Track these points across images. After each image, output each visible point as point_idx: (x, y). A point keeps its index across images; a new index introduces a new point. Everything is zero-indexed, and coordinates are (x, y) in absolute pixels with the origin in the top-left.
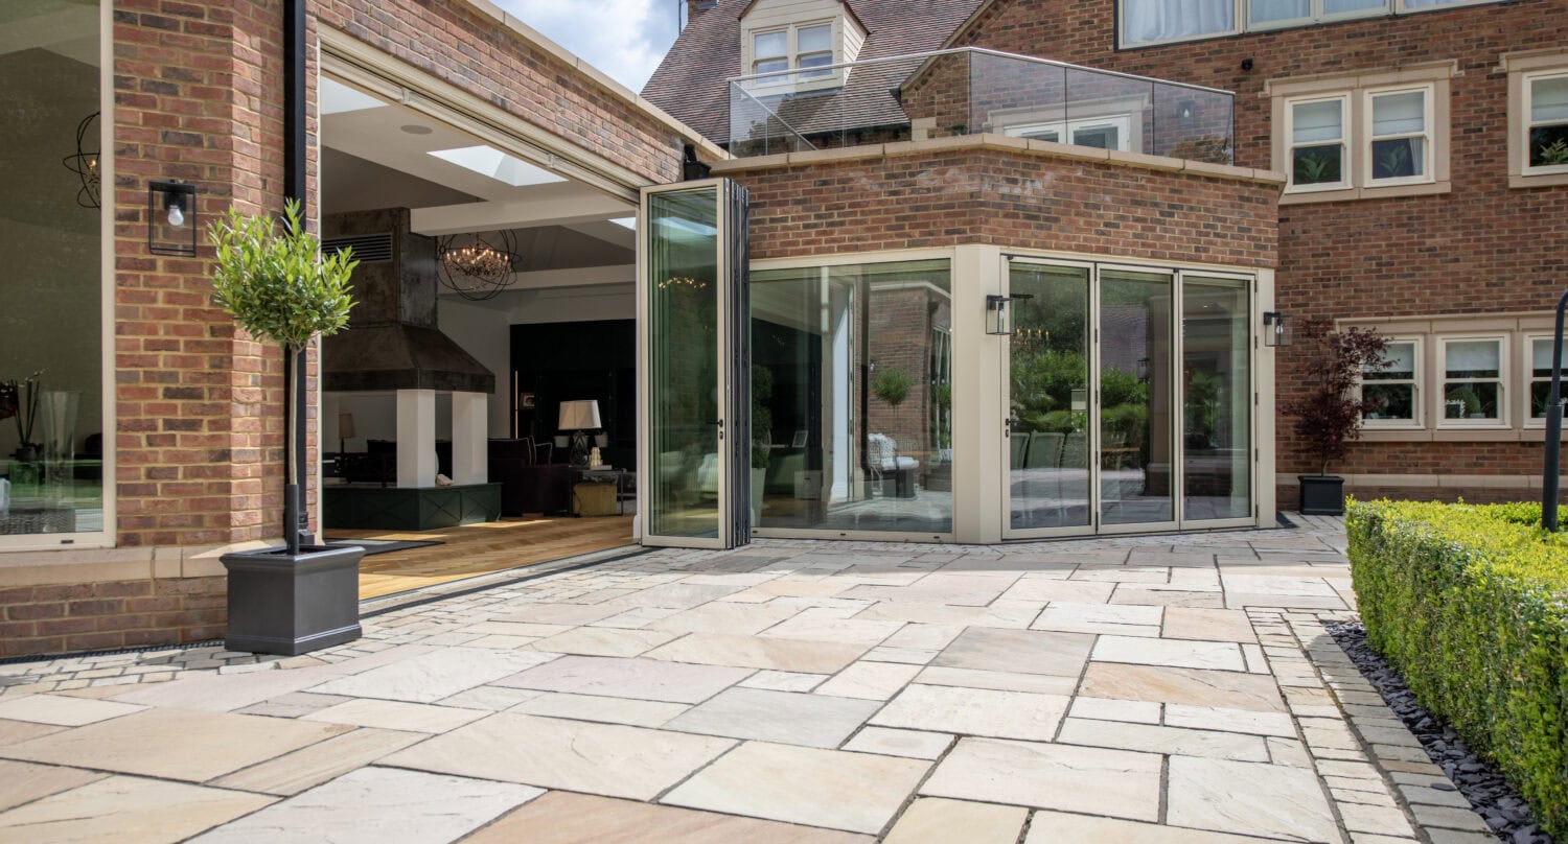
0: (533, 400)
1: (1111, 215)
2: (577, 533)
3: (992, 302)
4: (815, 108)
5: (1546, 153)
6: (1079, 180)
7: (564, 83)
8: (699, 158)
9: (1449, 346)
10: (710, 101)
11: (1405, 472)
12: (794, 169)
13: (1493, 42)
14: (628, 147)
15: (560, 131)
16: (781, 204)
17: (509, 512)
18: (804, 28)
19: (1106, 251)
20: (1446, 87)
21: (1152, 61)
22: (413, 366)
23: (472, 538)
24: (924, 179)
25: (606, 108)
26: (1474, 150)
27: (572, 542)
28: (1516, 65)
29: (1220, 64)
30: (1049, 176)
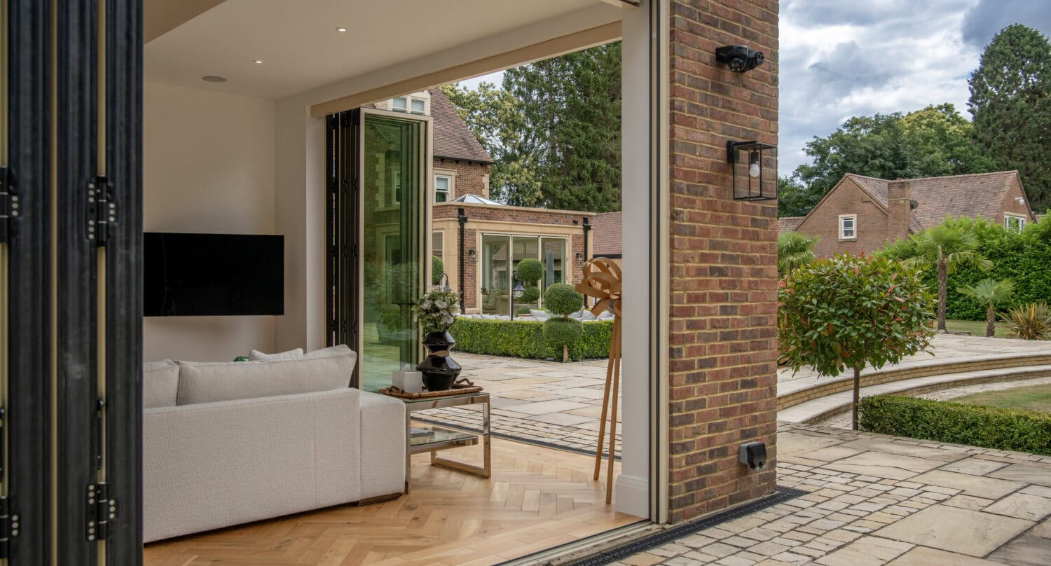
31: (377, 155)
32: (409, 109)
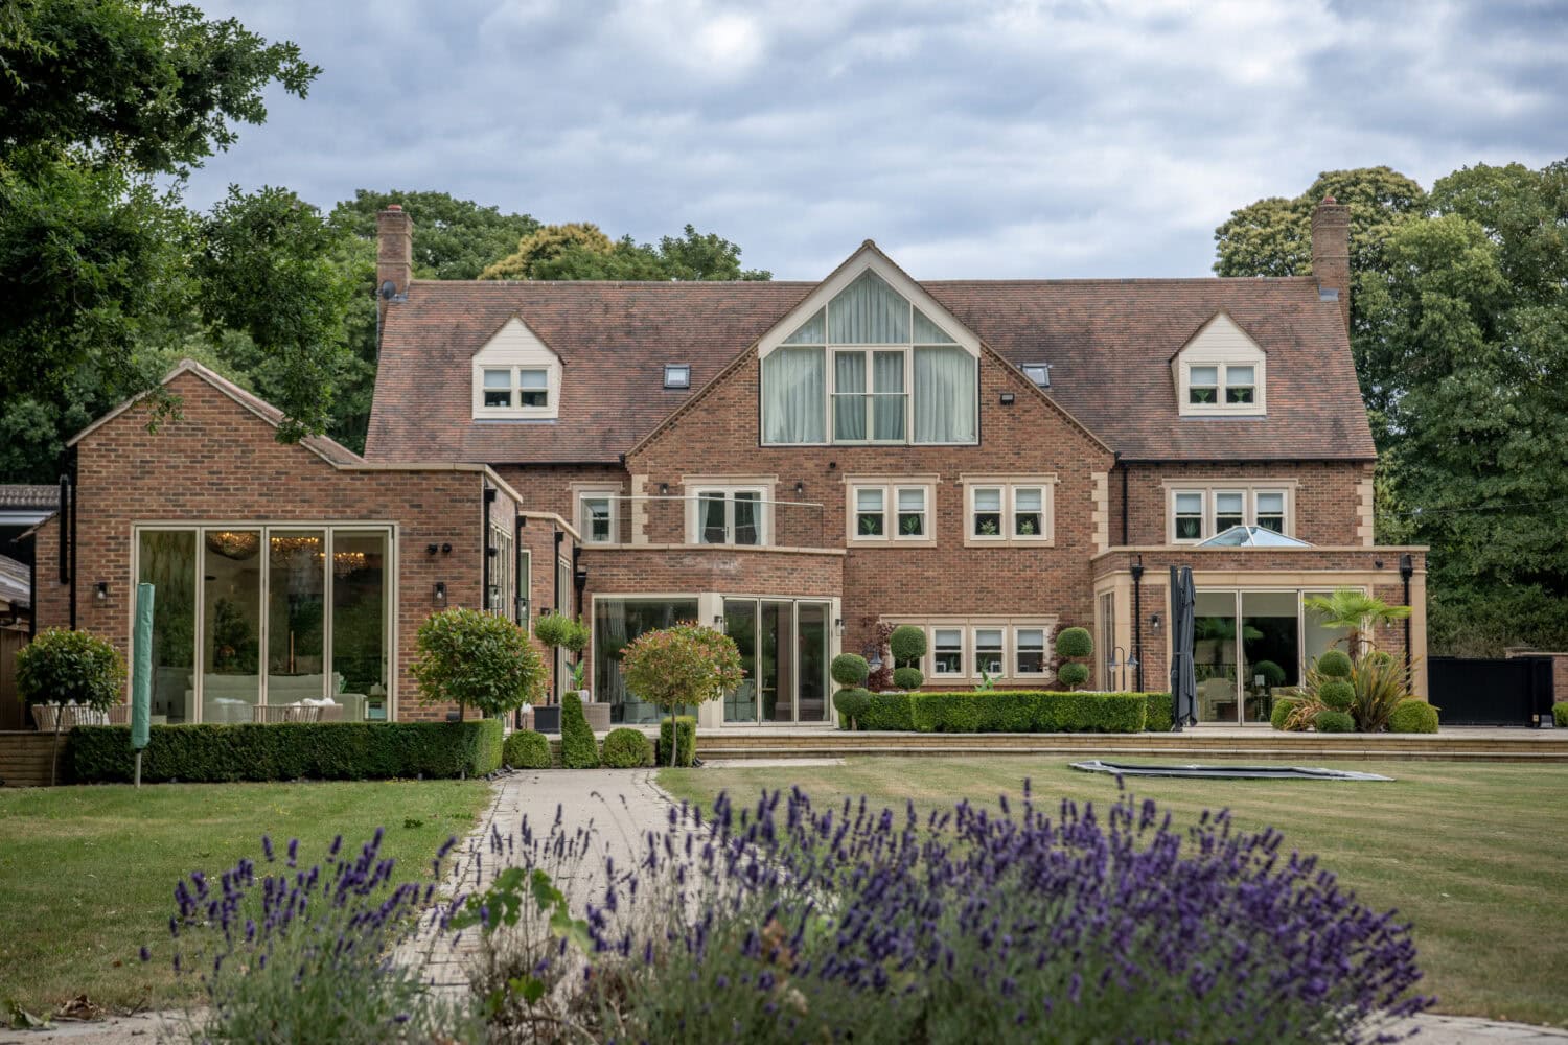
1: (766, 576)
5: (984, 527)
9: (937, 632)
10: (443, 417)
13: (956, 467)
20: (934, 487)
21: (781, 455)
24: (688, 561)
26: (947, 525)
28: (967, 480)
29: (818, 462)
30: (740, 560)
31: (1094, 476)
32: (1223, 382)
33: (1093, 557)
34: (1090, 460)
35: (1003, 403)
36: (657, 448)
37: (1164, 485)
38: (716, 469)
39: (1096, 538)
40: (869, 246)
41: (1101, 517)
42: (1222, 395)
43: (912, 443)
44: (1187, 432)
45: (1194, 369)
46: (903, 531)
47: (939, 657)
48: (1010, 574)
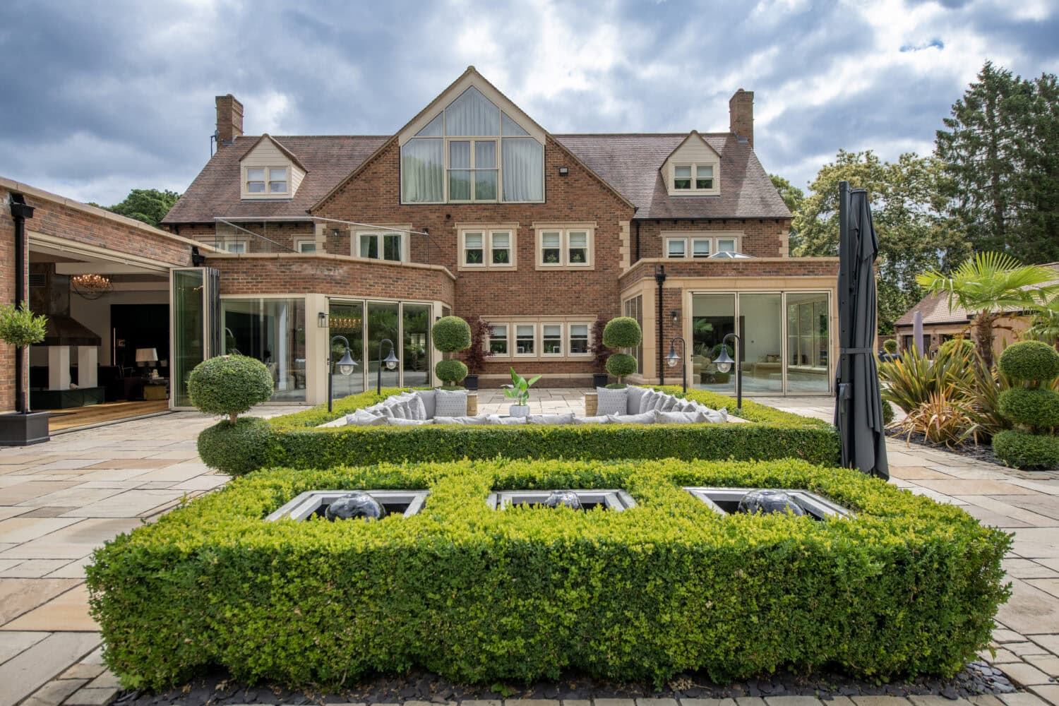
0: (124, 343)
1: (372, 282)
2: (142, 408)
3: (322, 315)
4: (277, 208)
5: (549, 258)
6: (358, 269)
7: (132, 233)
8: (201, 253)
9: (518, 327)
10: (224, 198)
11: (503, 373)
12: (242, 259)
13: (531, 217)
14: (163, 253)
15: (131, 252)
16: (237, 273)
17: (108, 400)
18: (272, 168)
19: (369, 295)
20: (515, 232)
21: (414, 210)
22: (57, 336)
23: (91, 411)
24: (295, 268)
25: (152, 239)
26: (525, 256)
27: (139, 411)
28: (537, 226)
29: (439, 214)
30: (345, 268)
31: (621, 223)
32: (694, 176)
33: (619, 277)
34: (618, 213)
35: (561, 174)
36: (332, 206)
37: (661, 235)
38: (371, 220)
39: (622, 264)
40: (471, 70)
41: (625, 251)
42: (694, 184)
43: (501, 202)
44: (674, 204)
45: (677, 168)
46: (496, 261)
47: (519, 344)
48: (566, 288)
